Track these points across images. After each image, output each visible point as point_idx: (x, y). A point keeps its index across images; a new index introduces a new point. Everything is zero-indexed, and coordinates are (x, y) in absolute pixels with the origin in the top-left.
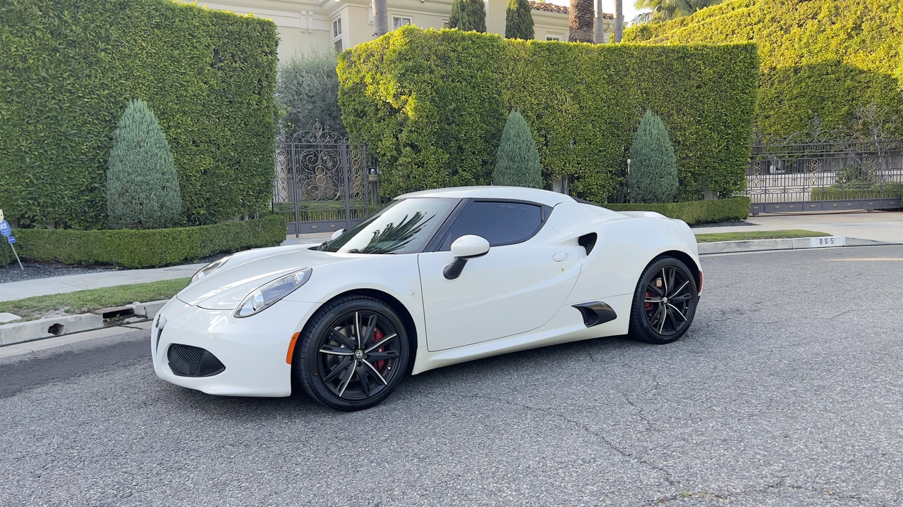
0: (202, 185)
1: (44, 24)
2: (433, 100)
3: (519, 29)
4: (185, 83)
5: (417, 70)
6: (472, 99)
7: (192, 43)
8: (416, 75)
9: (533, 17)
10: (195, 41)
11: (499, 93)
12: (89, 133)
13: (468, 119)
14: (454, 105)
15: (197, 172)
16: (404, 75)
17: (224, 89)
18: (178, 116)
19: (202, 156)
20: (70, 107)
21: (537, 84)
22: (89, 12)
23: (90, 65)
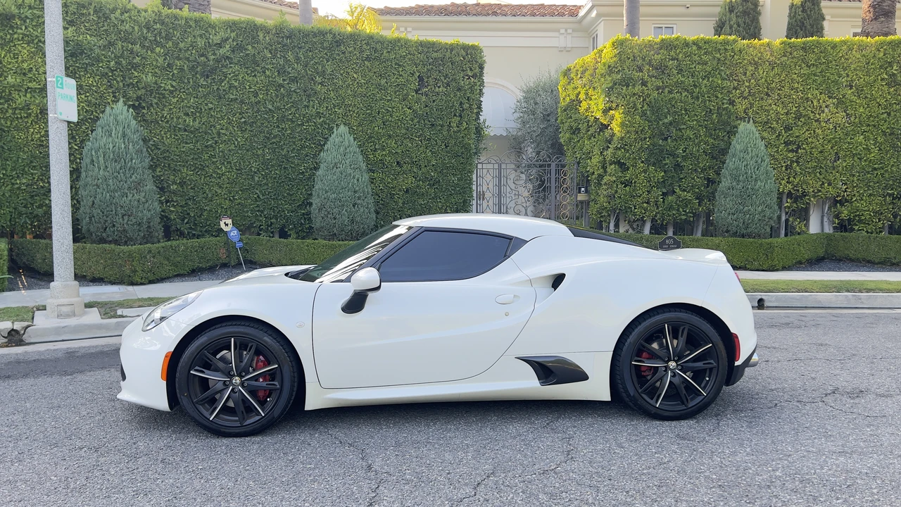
0: (404, 203)
1: (273, 64)
2: (644, 114)
3: (802, 26)
4: (391, 109)
5: (626, 82)
6: (693, 111)
7: (398, 72)
8: (625, 88)
9: (824, 11)
10: (401, 69)
11: (732, 103)
12: (307, 156)
13: (690, 133)
14: (670, 118)
15: (400, 190)
16: (612, 88)
17: (427, 113)
18: (383, 140)
19: (405, 176)
20: (291, 134)
21: (786, 89)
22: (310, 51)
23: (309, 96)
